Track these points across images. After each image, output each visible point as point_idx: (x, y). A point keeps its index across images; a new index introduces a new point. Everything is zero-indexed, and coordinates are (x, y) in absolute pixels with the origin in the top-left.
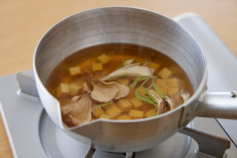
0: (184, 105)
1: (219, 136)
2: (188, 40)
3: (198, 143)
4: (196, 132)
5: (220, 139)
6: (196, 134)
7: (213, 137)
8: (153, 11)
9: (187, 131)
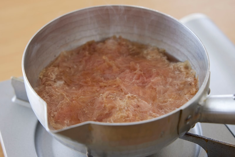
0: (182, 108)
1: (229, 143)
2: (191, 40)
3: (207, 152)
4: (204, 139)
5: (231, 146)
6: (205, 141)
7: (223, 144)
8: (154, 10)
9: (194, 138)
